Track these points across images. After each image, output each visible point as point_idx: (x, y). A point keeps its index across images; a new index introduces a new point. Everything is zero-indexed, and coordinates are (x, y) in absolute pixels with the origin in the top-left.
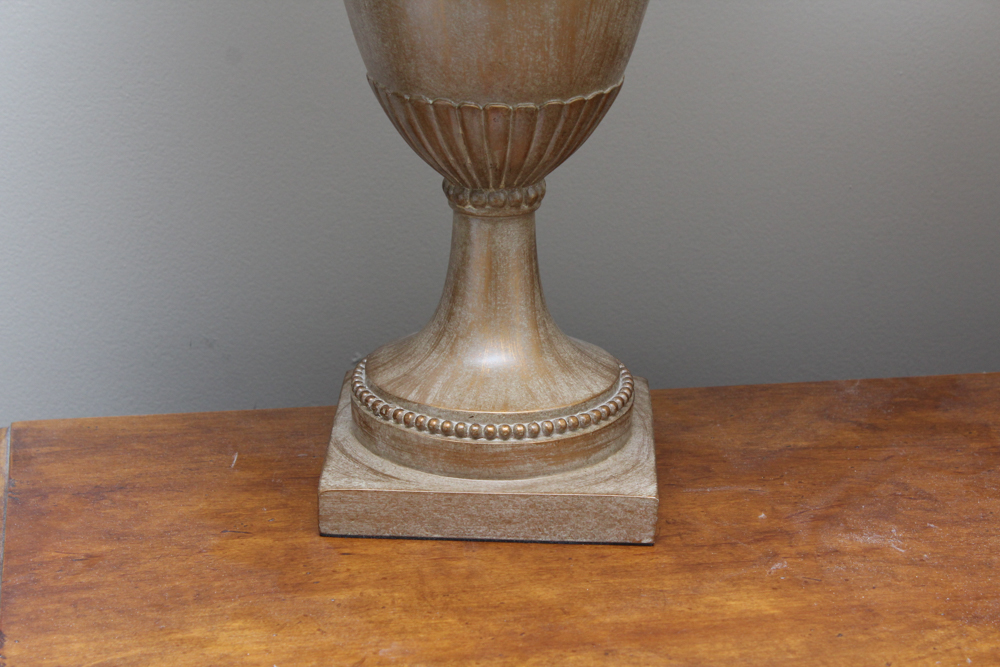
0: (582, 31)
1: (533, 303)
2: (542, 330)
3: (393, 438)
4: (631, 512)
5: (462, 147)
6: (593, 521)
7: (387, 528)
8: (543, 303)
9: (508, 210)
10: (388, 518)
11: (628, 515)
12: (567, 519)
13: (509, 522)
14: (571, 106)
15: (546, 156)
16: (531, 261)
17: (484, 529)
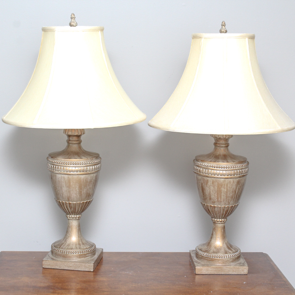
0: (83, 192)
1: (79, 234)
2: (80, 238)
3: (55, 253)
4: (89, 266)
5: (66, 209)
6: (84, 267)
7: (53, 267)
8: (81, 234)
9: (74, 219)
10: (53, 265)
11: (89, 267)
12: (80, 267)
13: (71, 267)
14: (82, 203)
15: (79, 210)
16: (79, 227)
17: (67, 268)
